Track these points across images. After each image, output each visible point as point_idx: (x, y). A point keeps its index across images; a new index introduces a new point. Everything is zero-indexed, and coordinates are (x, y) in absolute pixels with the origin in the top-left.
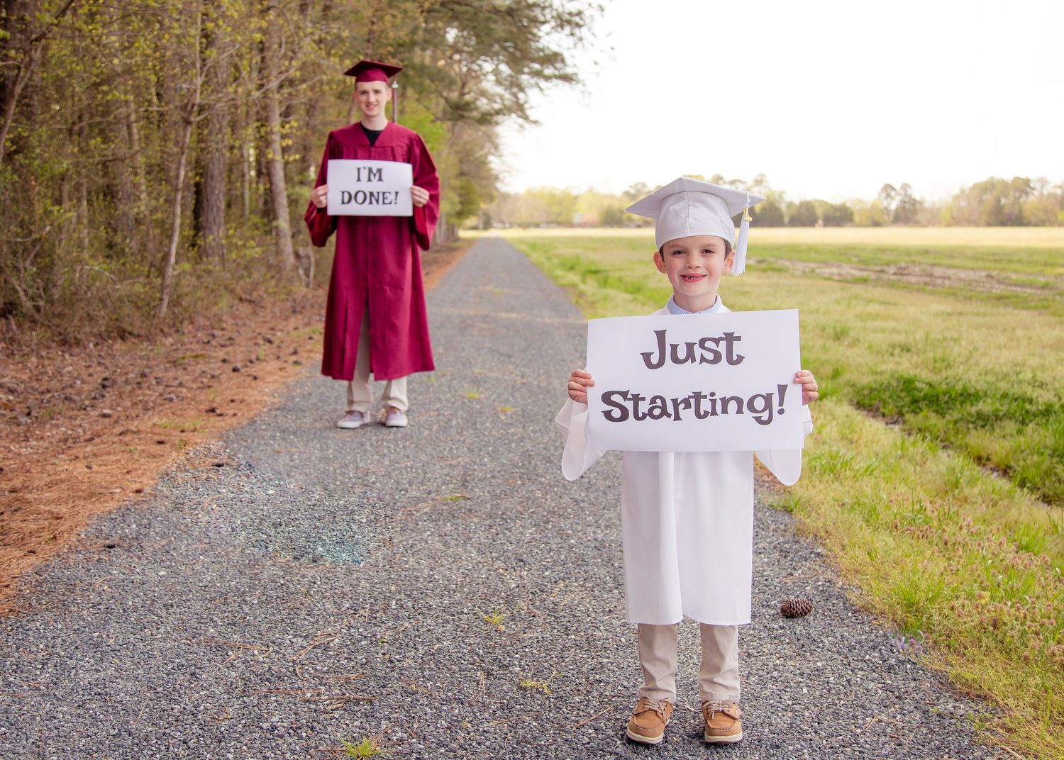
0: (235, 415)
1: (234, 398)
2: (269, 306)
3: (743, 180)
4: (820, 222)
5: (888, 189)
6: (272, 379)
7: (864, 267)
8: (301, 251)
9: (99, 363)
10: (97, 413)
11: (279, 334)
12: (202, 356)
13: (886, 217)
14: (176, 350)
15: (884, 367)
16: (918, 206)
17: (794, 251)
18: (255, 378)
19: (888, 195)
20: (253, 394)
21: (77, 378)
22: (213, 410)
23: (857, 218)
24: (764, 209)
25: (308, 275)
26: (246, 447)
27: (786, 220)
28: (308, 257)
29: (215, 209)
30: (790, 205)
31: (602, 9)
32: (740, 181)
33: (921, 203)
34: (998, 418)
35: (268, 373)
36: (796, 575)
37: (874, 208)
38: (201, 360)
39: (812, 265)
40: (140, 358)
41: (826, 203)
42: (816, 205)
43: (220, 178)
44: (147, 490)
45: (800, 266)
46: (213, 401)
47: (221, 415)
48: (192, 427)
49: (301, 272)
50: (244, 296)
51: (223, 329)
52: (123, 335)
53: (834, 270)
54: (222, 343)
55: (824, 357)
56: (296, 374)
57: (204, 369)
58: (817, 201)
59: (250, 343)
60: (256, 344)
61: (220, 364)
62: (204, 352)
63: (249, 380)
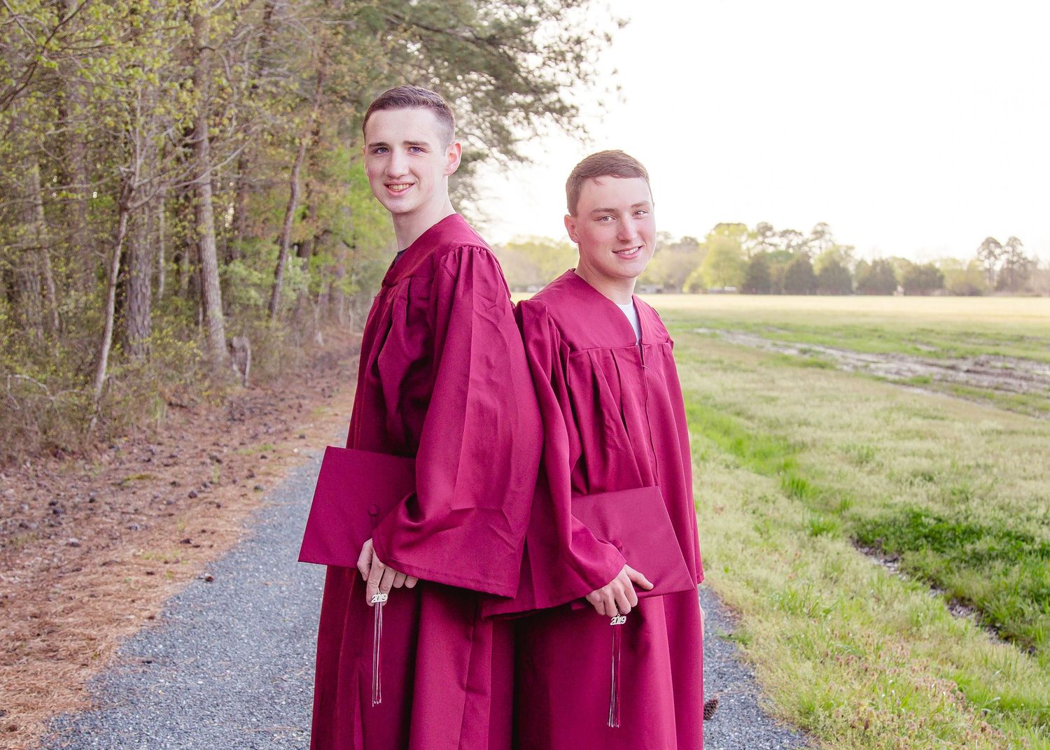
0: (211, 546)
1: (205, 527)
2: (204, 412)
3: (798, 230)
4: (900, 289)
5: (990, 244)
6: (235, 507)
7: (931, 361)
8: (235, 341)
9: (39, 485)
10: (62, 542)
11: (225, 450)
12: (147, 477)
13: (987, 282)
14: (116, 469)
15: (898, 499)
16: (1029, 267)
17: (852, 334)
18: (219, 506)
19: (991, 253)
20: (221, 525)
21: (22, 503)
22: (188, 541)
23: (948, 283)
24: (825, 270)
25: (243, 372)
26: (234, 579)
27: (855, 285)
28: (244, 349)
29: (139, 296)
30: (861, 264)
31: (609, 39)
32: (793, 231)
33: (1034, 263)
34: (991, 558)
35: (229, 500)
36: (726, 691)
37: (972, 269)
38: (147, 482)
39: (869, 358)
40: (80, 479)
41: (909, 263)
42: (896, 265)
43: (146, 261)
44: (158, 616)
45: (852, 358)
46: (183, 531)
47: (197, 546)
48: (174, 560)
49: (235, 367)
50: (174, 400)
51: (160, 444)
52: (57, 452)
53: (894, 366)
54: (165, 461)
55: (837, 486)
56: (260, 501)
57: (155, 493)
58: (895, 259)
59: (197, 461)
60: (203, 463)
61: (170, 488)
62: (148, 473)
63: (213, 509)
